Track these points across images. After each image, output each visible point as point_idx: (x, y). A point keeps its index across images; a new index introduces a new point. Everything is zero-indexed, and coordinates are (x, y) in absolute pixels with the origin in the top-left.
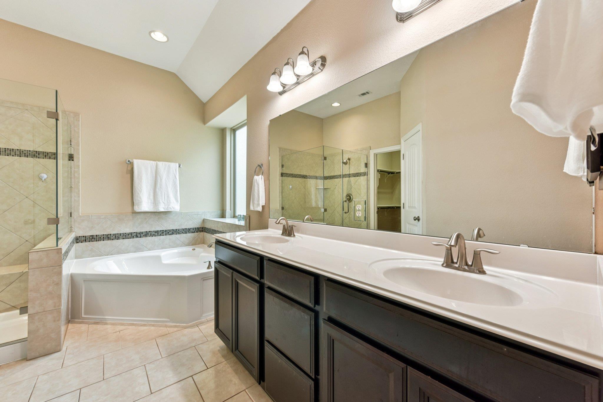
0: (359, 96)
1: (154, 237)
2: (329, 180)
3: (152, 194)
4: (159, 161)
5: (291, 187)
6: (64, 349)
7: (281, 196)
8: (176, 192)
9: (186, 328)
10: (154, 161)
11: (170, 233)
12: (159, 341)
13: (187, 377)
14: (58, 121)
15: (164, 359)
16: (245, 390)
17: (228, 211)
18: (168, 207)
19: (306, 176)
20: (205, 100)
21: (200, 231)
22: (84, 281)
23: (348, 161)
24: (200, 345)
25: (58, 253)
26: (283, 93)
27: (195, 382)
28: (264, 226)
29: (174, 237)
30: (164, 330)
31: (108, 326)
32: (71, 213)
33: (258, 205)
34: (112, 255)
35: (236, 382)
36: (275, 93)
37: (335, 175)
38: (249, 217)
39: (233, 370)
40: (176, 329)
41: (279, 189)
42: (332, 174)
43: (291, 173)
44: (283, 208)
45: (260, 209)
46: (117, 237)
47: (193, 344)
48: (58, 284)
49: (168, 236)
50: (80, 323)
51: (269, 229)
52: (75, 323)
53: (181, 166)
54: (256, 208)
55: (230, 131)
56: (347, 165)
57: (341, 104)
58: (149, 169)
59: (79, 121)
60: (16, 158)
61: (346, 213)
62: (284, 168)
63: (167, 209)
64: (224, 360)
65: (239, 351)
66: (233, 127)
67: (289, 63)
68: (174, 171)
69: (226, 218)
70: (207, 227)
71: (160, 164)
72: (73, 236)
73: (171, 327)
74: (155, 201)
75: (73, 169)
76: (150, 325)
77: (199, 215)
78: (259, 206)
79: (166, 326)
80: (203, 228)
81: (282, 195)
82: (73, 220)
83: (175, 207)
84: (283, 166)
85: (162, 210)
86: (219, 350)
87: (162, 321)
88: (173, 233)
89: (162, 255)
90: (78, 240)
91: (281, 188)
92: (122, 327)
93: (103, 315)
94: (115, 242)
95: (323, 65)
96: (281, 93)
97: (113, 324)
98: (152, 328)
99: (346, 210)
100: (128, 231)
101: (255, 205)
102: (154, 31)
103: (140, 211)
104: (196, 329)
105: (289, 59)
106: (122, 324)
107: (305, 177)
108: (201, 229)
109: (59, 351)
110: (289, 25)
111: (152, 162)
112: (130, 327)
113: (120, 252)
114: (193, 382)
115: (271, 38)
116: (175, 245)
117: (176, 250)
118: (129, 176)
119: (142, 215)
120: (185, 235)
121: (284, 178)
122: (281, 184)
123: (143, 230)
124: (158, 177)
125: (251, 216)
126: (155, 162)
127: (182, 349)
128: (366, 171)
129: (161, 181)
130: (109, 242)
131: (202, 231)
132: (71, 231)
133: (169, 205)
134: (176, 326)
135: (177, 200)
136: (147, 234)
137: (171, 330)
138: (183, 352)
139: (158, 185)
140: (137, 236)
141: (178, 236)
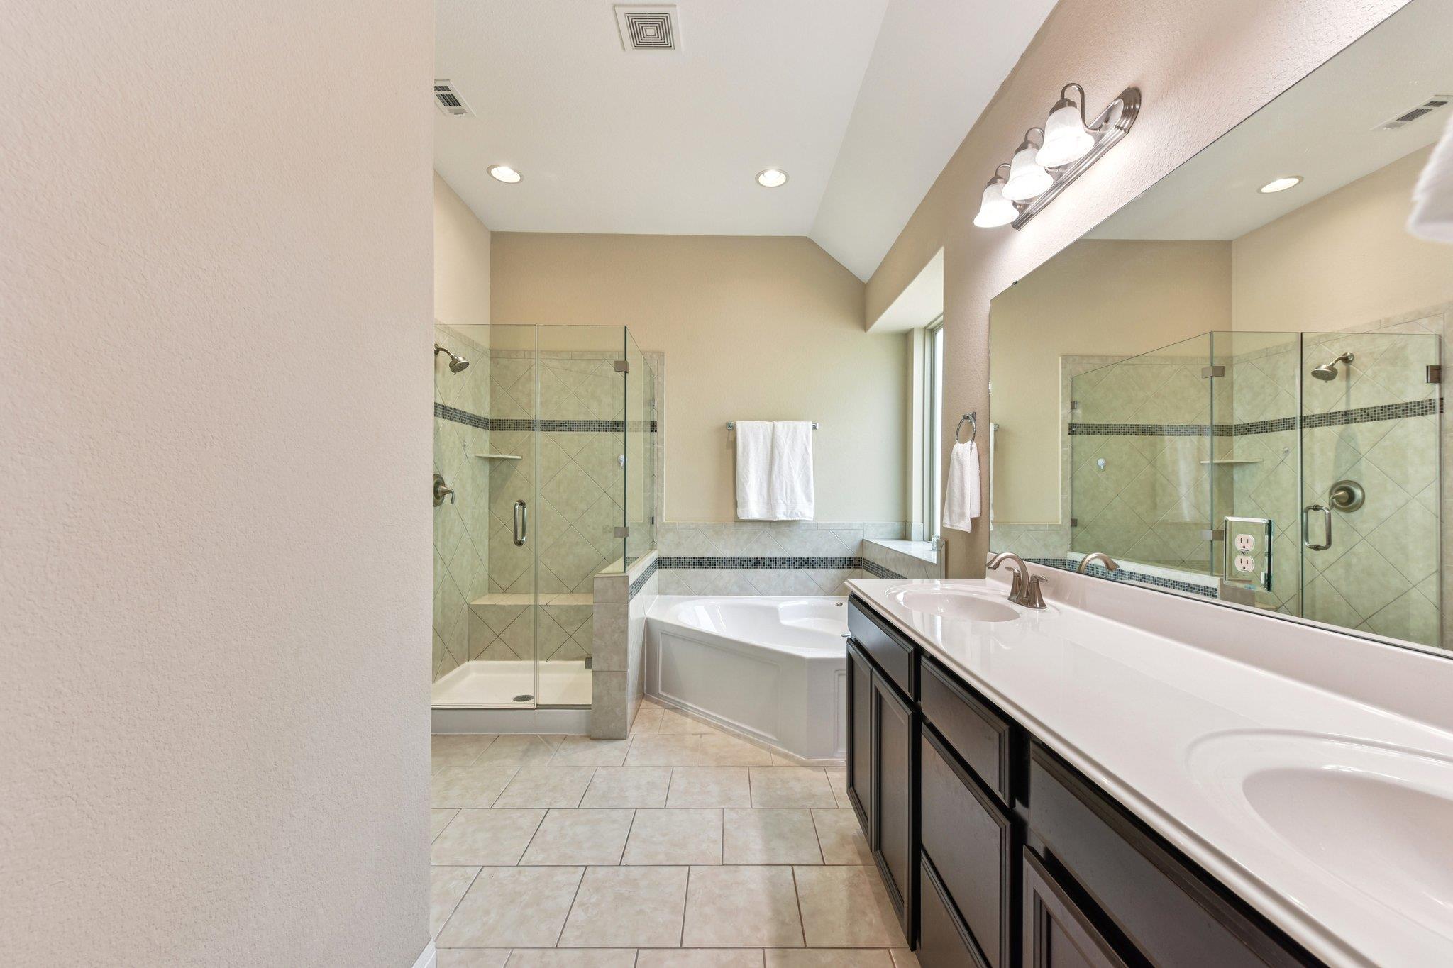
0: (1392, 126)
1: (769, 570)
2: (1256, 436)
3: (765, 485)
4: (777, 420)
5: (1101, 462)
6: (630, 737)
7: (1069, 490)
8: (808, 482)
9: (804, 765)
10: (770, 420)
11: (797, 564)
12: (754, 773)
13: (783, 863)
14: (627, 374)
15: (754, 810)
16: (888, 948)
17: (917, 526)
18: (792, 512)
19: (1161, 428)
20: (865, 279)
21: (855, 566)
22: (662, 633)
23: (1340, 366)
24: (821, 811)
25: (624, 582)
26: (1023, 223)
27: (795, 880)
28: (976, 570)
29: (803, 573)
30: (764, 756)
31: (689, 720)
32: (653, 518)
33: (962, 515)
34: (705, 594)
35: (874, 921)
36: (1005, 227)
37: (1281, 417)
38: (947, 543)
39: (873, 893)
40: (785, 762)
41: (1062, 470)
42: (1269, 416)
43: (1104, 422)
44: (1074, 523)
45: (965, 526)
46: (713, 563)
47: (809, 804)
48: (624, 631)
49: (793, 571)
50: (657, 703)
51: (987, 579)
52: (649, 700)
53: (817, 427)
54: (957, 524)
55: (923, 336)
56: (1338, 382)
57: (1301, 179)
58: (761, 437)
59: (664, 364)
60: (596, 433)
61: (1317, 548)
62: (1079, 412)
63: (790, 516)
64: (859, 862)
65: (882, 855)
66: (930, 324)
67: (1029, 142)
68: (805, 439)
69: (910, 540)
70: (867, 557)
71: (779, 425)
72: (653, 556)
73: (778, 753)
74: (770, 500)
75: (656, 445)
76: (746, 738)
77: (852, 531)
78: (963, 520)
79: (770, 750)
80: (860, 560)
81: (1072, 485)
82: (655, 530)
83: (806, 511)
84: (1074, 405)
85: (781, 517)
86: (854, 837)
87: (765, 737)
88: (801, 566)
89: (781, 607)
90: (662, 563)
91: (1069, 466)
92: (704, 728)
93: (684, 699)
94: (710, 572)
95: (1131, 113)
96: (1018, 225)
97: (696, 719)
98: (749, 745)
99: (1318, 537)
100: (728, 554)
101: (953, 515)
102: (762, 172)
103: (746, 518)
104: (821, 775)
105: (1027, 133)
106: (707, 723)
107: (1153, 431)
108: (856, 562)
109: (624, 738)
110: (1041, 36)
111: (766, 423)
112: (717, 732)
113: (717, 592)
114: (792, 878)
115: (997, 87)
116: (805, 591)
117: (804, 602)
118: (731, 451)
119: (749, 527)
120: (824, 571)
121: (1078, 437)
122: (1070, 454)
123: (752, 555)
124: (776, 453)
125: (949, 542)
126: (771, 423)
127: (787, 806)
128: (1437, 396)
129: (780, 460)
130: (701, 571)
131: (859, 566)
132: (652, 548)
133: (794, 508)
134: (786, 756)
135: (808, 499)
136: (757, 563)
137: (778, 760)
138: (787, 811)
139: (776, 468)
140: (742, 566)
141: (811, 572)
